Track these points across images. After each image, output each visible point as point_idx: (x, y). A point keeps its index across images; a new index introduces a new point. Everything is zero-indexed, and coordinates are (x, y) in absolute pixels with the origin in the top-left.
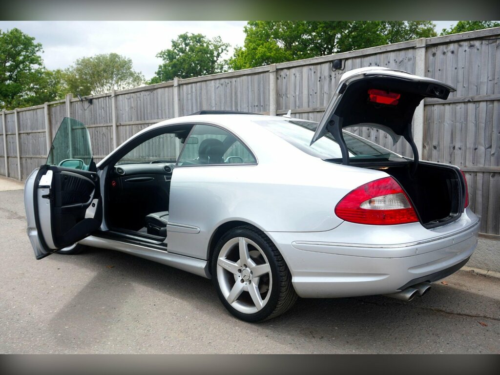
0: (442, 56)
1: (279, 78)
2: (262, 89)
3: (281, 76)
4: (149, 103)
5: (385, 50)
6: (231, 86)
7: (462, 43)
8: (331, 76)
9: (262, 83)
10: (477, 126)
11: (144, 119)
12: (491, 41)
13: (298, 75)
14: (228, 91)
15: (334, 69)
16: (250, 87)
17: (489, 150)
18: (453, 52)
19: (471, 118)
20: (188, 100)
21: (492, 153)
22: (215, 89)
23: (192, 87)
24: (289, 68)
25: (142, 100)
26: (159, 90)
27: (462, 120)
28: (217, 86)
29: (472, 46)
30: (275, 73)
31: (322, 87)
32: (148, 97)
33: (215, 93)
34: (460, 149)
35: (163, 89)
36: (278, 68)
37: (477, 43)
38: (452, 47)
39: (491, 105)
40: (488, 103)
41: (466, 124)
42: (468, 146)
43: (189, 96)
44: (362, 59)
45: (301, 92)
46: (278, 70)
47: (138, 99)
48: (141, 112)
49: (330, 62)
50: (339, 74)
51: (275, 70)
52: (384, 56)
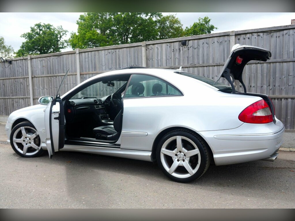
0: (243, 40)
1: (147, 49)
2: (136, 56)
3: (148, 48)
4: (56, 63)
5: (212, 36)
6: (116, 54)
7: (253, 34)
8: (180, 49)
9: (136, 52)
10: (262, 75)
11: (53, 73)
12: (268, 34)
13: (159, 48)
14: (114, 57)
15: (182, 45)
16: (128, 55)
17: (269, 87)
18: (249, 38)
19: (259, 71)
20: (85, 61)
21: (270, 88)
22: (105, 55)
23: (88, 54)
24: (154, 44)
25: (51, 62)
26: (64, 56)
27: (255, 72)
28: (106, 54)
29: (258, 36)
30: (145, 47)
31: (174, 55)
32: (56, 60)
33: (105, 58)
34: (254, 87)
35: (67, 55)
36: (147, 44)
37: (261, 34)
38: (248, 36)
39: (269, 65)
40: (268, 64)
41: (257, 75)
42: (258, 85)
43: (87, 59)
44: (199, 40)
45: (162, 58)
46: (147, 45)
47: (48, 61)
48: (50, 69)
49: (179, 41)
50: (185, 48)
51: (145, 45)
52: (211, 39)
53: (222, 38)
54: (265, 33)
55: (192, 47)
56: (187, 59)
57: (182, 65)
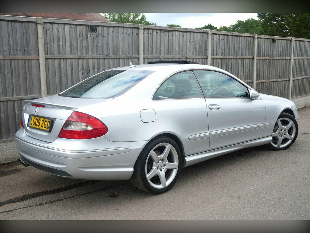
0: (147, 35)
2: (25, 36)
3: (44, 28)
7: (154, 30)
8: (87, 35)
15: (90, 31)
18: (150, 34)
24: (52, 23)
29: (157, 33)
30: (42, 25)
31: (81, 41)
36: (44, 21)
38: (150, 31)
44: (108, 28)
45: (64, 44)
49: (85, 25)
50: (93, 34)
51: (42, 23)
52: (120, 29)
53: (130, 29)
54: (161, 32)
55: (101, 35)
56: (96, 47)
57: (90, 55)
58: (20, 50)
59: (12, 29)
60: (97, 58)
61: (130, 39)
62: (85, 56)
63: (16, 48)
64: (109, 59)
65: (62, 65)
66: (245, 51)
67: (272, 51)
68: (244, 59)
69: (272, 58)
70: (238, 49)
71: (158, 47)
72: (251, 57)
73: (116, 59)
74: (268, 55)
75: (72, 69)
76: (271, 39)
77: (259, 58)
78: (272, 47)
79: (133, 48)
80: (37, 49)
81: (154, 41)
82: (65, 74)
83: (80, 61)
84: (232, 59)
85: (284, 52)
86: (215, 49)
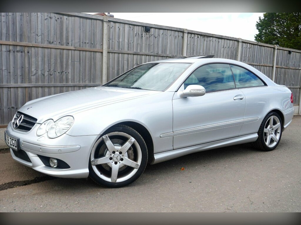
5: (171, 29)
6: (62, 22)
7: (196, 35)
8: (142, 35)
13: (121, 28)
15: (145, 31)
18: (193, 38)
24: (115, 22)
29: (198, 37)
31: (137, 40)
36: (109, 20)
38: (193, 35)
45: (123, 40)
49: (142, 26)
50: (147, 34)
51: (107, 21)
52: (169, 31)
53: (177, 33)
54: (202, 37)
55: (153, 36)
56: (148, 46)
57: (144, 52)
58: (88, 43)
59: (83, 25)
60: (148, 55)
61: (176, 41)
62: (139, 53)
63: (84, 41)
64: (158, 57)
65: (120, 59)
66: (266, 60)
67: (288, 62)
68: (265, 66)
69: (288, 68)
70: (261, 57)
71: (198, 50)
72: (271, 65)
73: (163, 57)
74: (285, 64)
75: (128, 63)
76: (288, 51)
77: (277, 66)
78: (288, 58)
79: (178, 49)
80: (101, 44)
81: (195, 44)
82: (122, 67)
83: (135, 56)
84: (256, 65)
85: (297, 63)
86: (243, 56)
